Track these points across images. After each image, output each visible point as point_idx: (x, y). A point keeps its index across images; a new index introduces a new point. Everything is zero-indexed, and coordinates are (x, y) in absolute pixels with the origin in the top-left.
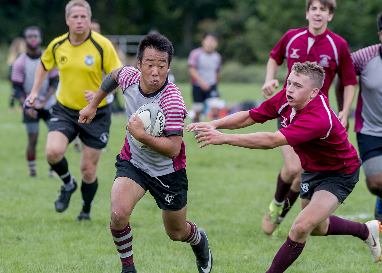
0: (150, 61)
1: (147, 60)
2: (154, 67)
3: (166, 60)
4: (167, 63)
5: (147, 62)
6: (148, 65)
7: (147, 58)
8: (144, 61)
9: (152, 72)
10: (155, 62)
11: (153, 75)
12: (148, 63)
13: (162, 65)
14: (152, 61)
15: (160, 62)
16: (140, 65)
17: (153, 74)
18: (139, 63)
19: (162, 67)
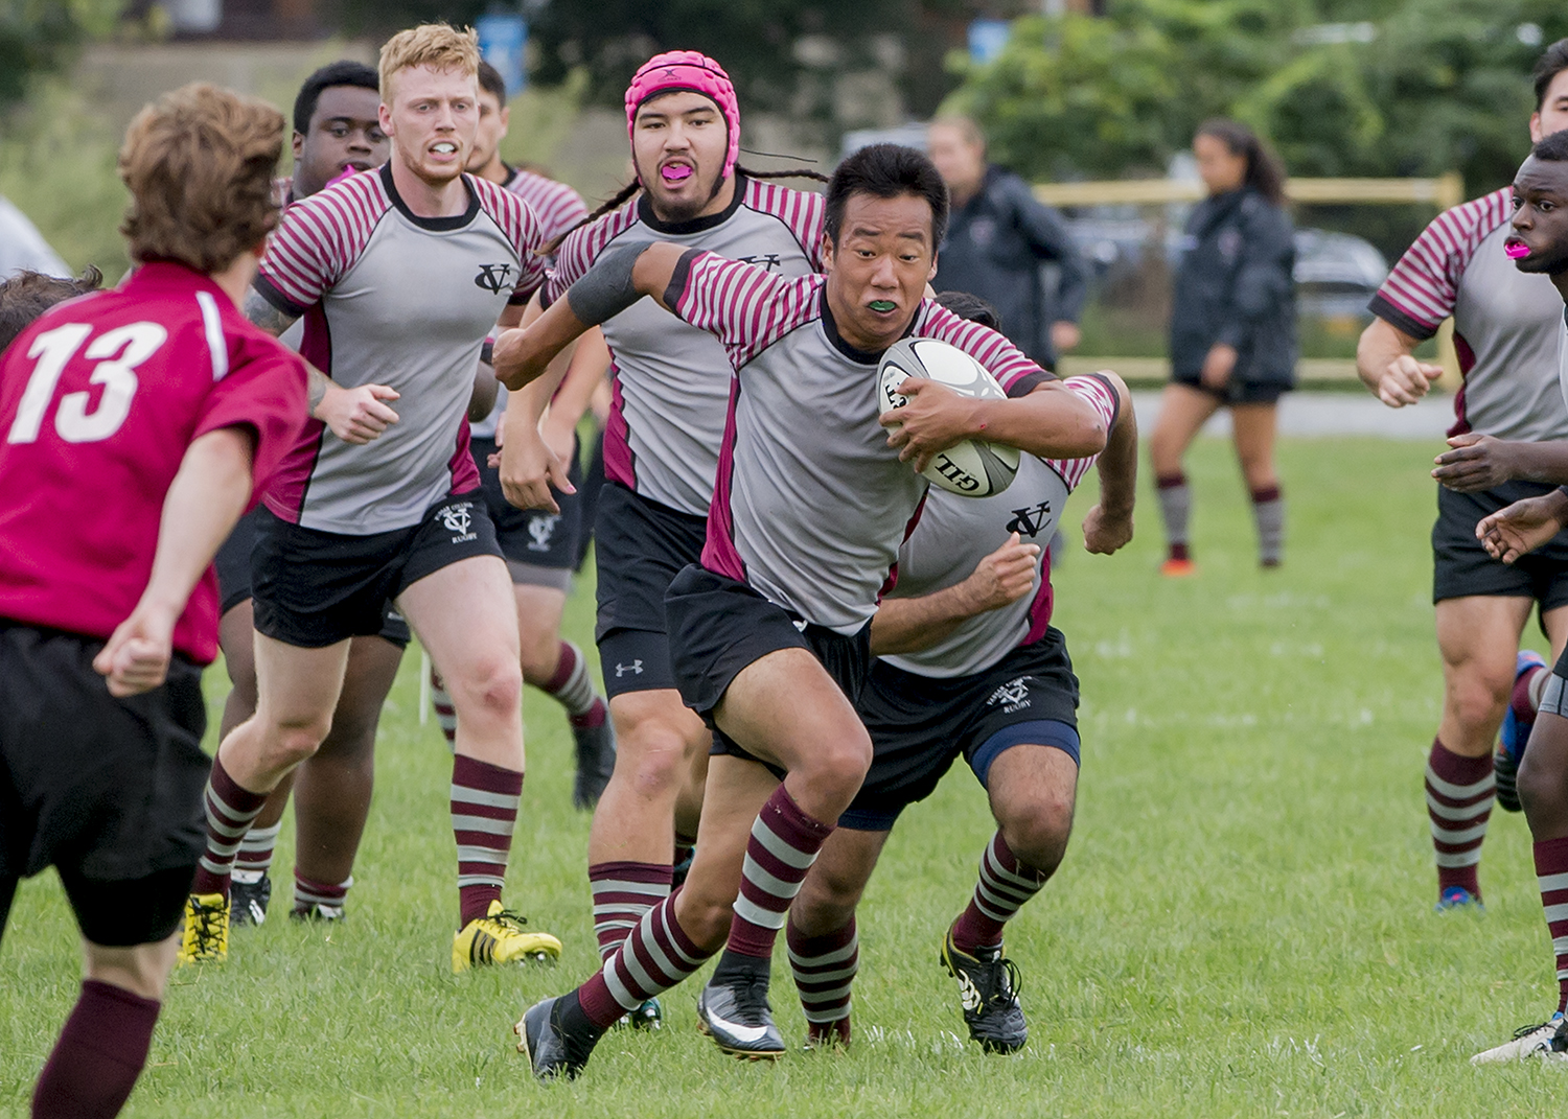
0: (869, 237)
1: (859, 232)
2: (881, 258)
3: (924, 233)
4: (929, 246)
5: (858, 240)
6: (859, 251)
7: (856, 225)
8: (844, 238)
9: (872, 275)
10: (884, 241)
11: (875, 286)
12: (858, 244)
13: (910, 252)
14: (874, 238)
15: (902, 241)
16: (831, 253)
17: (875, 281)
18: (829, 248)
19: (908, 258)
